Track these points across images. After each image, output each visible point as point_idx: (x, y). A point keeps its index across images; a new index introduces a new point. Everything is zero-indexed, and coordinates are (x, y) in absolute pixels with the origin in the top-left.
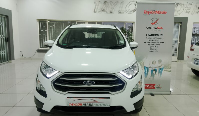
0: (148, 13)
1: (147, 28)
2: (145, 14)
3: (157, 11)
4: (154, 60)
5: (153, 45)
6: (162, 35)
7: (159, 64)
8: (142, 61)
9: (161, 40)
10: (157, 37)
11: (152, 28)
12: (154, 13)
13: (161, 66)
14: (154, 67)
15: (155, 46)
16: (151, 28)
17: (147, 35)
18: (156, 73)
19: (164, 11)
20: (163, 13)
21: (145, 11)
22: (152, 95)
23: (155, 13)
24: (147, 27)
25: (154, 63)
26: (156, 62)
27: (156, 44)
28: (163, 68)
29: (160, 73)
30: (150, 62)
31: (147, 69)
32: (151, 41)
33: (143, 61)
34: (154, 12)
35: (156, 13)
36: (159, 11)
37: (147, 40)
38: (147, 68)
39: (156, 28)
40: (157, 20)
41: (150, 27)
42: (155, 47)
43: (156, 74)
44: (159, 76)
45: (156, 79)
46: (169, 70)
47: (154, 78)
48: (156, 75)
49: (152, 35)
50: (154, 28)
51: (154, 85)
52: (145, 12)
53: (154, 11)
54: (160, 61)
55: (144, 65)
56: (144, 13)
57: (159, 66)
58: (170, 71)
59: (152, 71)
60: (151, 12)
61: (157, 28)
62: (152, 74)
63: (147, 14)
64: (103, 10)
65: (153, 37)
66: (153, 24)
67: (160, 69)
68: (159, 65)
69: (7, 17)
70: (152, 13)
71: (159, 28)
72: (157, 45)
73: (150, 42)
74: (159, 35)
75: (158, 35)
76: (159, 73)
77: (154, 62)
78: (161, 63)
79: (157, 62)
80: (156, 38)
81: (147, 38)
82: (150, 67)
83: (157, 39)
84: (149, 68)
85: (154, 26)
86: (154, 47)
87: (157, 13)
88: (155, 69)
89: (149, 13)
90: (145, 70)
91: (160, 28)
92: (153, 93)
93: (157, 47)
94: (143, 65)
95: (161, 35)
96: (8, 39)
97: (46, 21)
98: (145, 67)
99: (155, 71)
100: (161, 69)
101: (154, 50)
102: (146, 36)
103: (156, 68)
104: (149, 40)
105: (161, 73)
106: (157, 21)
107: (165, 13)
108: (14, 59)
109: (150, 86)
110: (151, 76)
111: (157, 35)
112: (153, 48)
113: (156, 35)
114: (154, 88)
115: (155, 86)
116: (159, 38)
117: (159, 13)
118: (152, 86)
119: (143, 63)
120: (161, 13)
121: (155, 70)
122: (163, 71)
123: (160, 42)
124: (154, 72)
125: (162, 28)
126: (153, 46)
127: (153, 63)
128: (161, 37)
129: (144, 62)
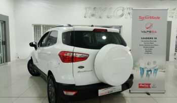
3: (151, 17)
4: (149, 61)
6: (156, 38)
8: (138, 62)
9: (155, 43)
10: (151, 40)
11: (147, 32)
15: (149, 48)
22: (148, 94)
23: (149, 18)
24: (142, 31)
27: (151, 46)
28: (157, 69)
30: (145, 63)
32: (146, 44)
36: (153, 17)
39: (150, 32)
44: (154, 76)
45: (151, 79)
46: (164, 70)
49: (147, 38)
51: (149, 84)
54: (155, 62)
56: (139, 19)
58: (164, 72)
60: (146, 18)
62: (147, 74)
63: (142, 19)
64: (93, 15)
65: (148, 40)
66: (147, 28)
69: (4, 22)
74: (154, 38)
75: (152, 38)
76: (154, 73)
81: (142, 41)
82: (146, 68)
83: (151, 42)
85: (149, 30)
87: (151, 19)
91: (154, 32)
92: (149, 92)
93: (152, 49)
96: (5, 43)
97: (40, 26)
98: (140, 67)
100: (156, 70)
101: (148, 52)
102: (142, 39)
104: (144, 43)
105: (156, 73)
106: (151, 25)
107: (158, 18)
108: (10, 61)
110: (147, 76)
112: (148, 50)
113: (150, 38)
117: (153, 19)
119: (138, 64)
120: (155, 18)
121: (150, 71)
122: (158, 72)
123: (155, 45)
127: (148, 64)
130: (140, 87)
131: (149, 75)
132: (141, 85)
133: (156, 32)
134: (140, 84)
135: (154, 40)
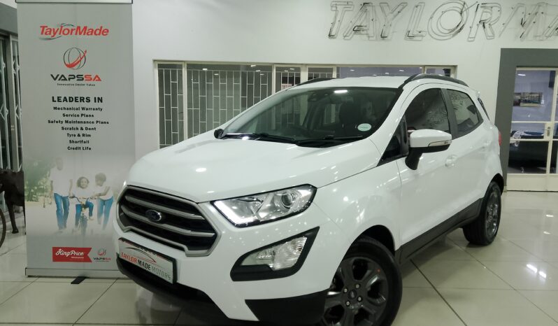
0: (52, 34)
1: (55, 79)
2: (44, 36)
3: (79, 28)
4: (81, 176)
5: (77, 129)
6: (100, 100)
7: (99, 187)
8: (46, 177)
9: (98, 116)
10: (85, 104)
11: (69, 79)
12: (71, 34)
13: (105, 194)
14: (83, 195)
15: (81, 132)
16: (65, 79)
17: (56, 99)
18: (91, 214)
19: (101, 27)
20: (98, 32)
21: (43, 27)
23: (74, 32)
24: (52, 75)
25: (82, 184)
26: (88, 182)
27: (84, 126)
28: (111, 201)
29: (103, 216)
30: (71, 181)
31: (63, 203)
32: (70, 119)
33: (51, 178)
34: (72, 30)
35: (76, 34)
36: (85, 28)
37: (58, 115)
38: (64, 199)
39: (80, 78)
40: (82, 55)
41: (63, 76)
42: (83, 135)
43: (91, 218)
44: (100, 223)
45: (92, 231)
47: (87, 229)
48: (92, 220)
49: (71, 99)
50: (76, 79)
51: (87, 250)
52: (45, 31)
53: (70, 28)
54: (101, 179)
55: (52, 189)
56: (42, 33)
57: (100, 195)
59: (80, 207)
60: (63, 30)
61: (83, 79)
62: (78, 216)
63: (49, 36)
65: (74, 104)
66: (71, 66)
67: (104, 202)
68: (100, 190)
70: (66, 32)
71: (89, 78)
72: (86, 129)
73: (67, 122)
74: (92, 100)
75: (88, 100)
76: (99, 214)
77: (84, 180)
78: (106, 184)
79: (93, 183)
80: (83, 109)
81: (55, 108)
82: (73, 197)
83: (85, 112)
84: (71, 201)
85: (74, 72)
86: (79, 135)
87: (80, 34)
88: (87, 202)
89: (55, 34)
90: (58, 206)
91: (93, 77)
93: (89, 136)
94: (50, 190)
95: (99, 98)
97: (181, 67)
98: (56, 195)
99: (88, 209)
100: (106, 204)
102: (53, 101)
103: (91, 201)
104: (64, 115)
105: (107, 213)
106: (83, 57)
107: (103, 32)
109: (75, 253)
110: (77, 224)
111: (85, 100)
112: (77, 139)
113: (82, 99)
114: (87, 259)
115: (91, 255)
116: (94, 109)
117: (87, 34)
118: (82, 254)
119: (48, 183)
120: (93, 32)
121: (88, 205)
123: (97, 122)
124: (86, 212)
125: (99, 80)
126: (76, 132)
127: (79, 184)
128: (98, 105)
129: (52, 182)
130: (57, 258)
131: (84, 220)
132: (60, 252)
133: (98, 78)
134: (55, 250)
135: (92, 104)
